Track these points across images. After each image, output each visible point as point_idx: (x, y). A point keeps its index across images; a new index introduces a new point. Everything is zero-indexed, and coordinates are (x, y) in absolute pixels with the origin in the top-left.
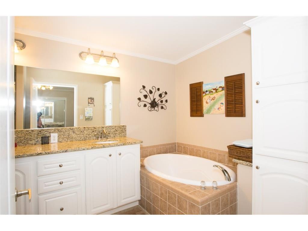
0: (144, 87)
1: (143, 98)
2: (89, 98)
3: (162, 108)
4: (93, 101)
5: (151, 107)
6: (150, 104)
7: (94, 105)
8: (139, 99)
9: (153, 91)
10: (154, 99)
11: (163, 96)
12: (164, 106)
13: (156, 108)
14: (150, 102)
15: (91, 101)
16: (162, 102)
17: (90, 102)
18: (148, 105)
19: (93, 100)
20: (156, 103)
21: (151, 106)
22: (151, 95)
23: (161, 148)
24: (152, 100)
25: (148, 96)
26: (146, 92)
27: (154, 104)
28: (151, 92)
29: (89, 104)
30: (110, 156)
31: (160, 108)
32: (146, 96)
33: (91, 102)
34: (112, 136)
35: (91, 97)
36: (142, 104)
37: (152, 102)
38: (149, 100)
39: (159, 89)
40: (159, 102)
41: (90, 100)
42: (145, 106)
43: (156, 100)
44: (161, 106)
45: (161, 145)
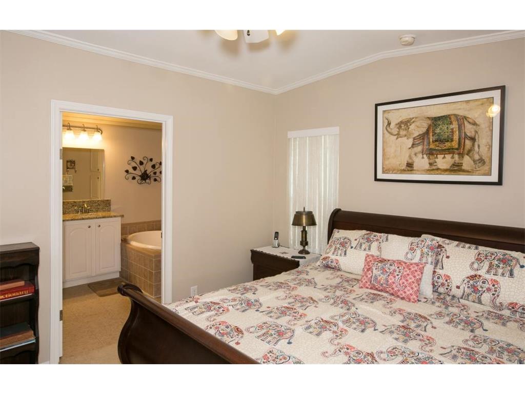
0: (133, 158)
1: (131, 170)
2: (67, 162)
3: (155, 180)
4: (73, 165)
5: (141, 180)
6: (140, 176)
7: (76, 171)
8: (127, 171)
9: (145, 162)
10: (146, 171)
11: (156, 167)
12: (157, 178)
13: (147, 181)
14: (140, 174)
15: (71, 165)
16: (155, 173)
17: (69, 167)
18: (138, 178)
19: (75, 164)
20: (148, 175)
21: (141, 178)
22: (142, 167)
23: (153, 225)
24: (143, 171)
25: (138, 168)
26: (136, 163)
27: (145, 177)
28: (141, 163)
29: (68, 170)
30: (90, 227)
31: (152, 180)
32: (135, 168)
33: (71, 167)
34: (94, 210)
35: (71, 159)
36: (130, 176)
37: (142, 174)
38: (138, 172)
39: (151, 160)
40: (152, 173)
41: (69, 164)
42: (134, 178)
43: (148, 172)
44: (154, 178)
45: (153, 222)
